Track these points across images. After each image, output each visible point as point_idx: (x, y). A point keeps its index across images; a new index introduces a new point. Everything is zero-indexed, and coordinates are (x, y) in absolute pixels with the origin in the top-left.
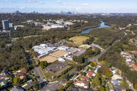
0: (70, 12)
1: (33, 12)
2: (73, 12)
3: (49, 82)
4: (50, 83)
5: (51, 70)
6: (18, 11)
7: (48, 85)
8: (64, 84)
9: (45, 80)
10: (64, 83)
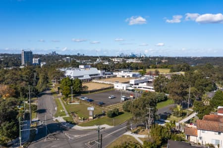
0: (135, 54)
1: (77, 54)
2: (139, 55)
3: (75, 124)
4: (76, 127)
5: (91, 101)
6: (55, 52)
7: (66, 134)
8: (136, 136)
9: (61, 119)
10: (136, 133)
